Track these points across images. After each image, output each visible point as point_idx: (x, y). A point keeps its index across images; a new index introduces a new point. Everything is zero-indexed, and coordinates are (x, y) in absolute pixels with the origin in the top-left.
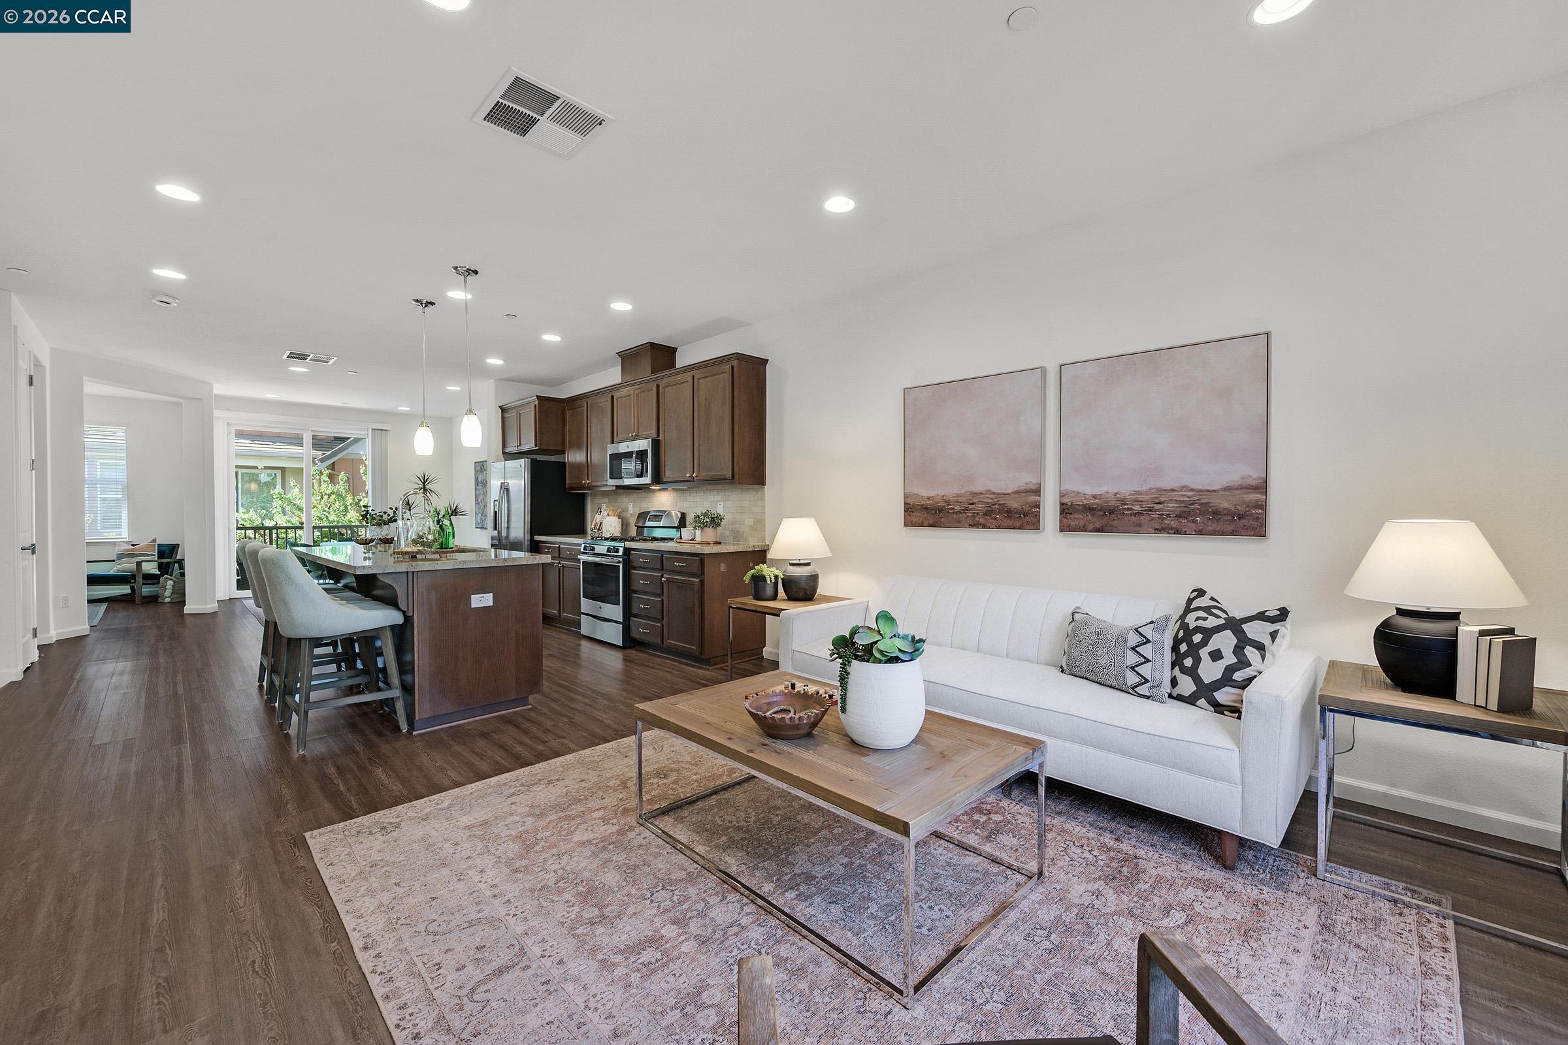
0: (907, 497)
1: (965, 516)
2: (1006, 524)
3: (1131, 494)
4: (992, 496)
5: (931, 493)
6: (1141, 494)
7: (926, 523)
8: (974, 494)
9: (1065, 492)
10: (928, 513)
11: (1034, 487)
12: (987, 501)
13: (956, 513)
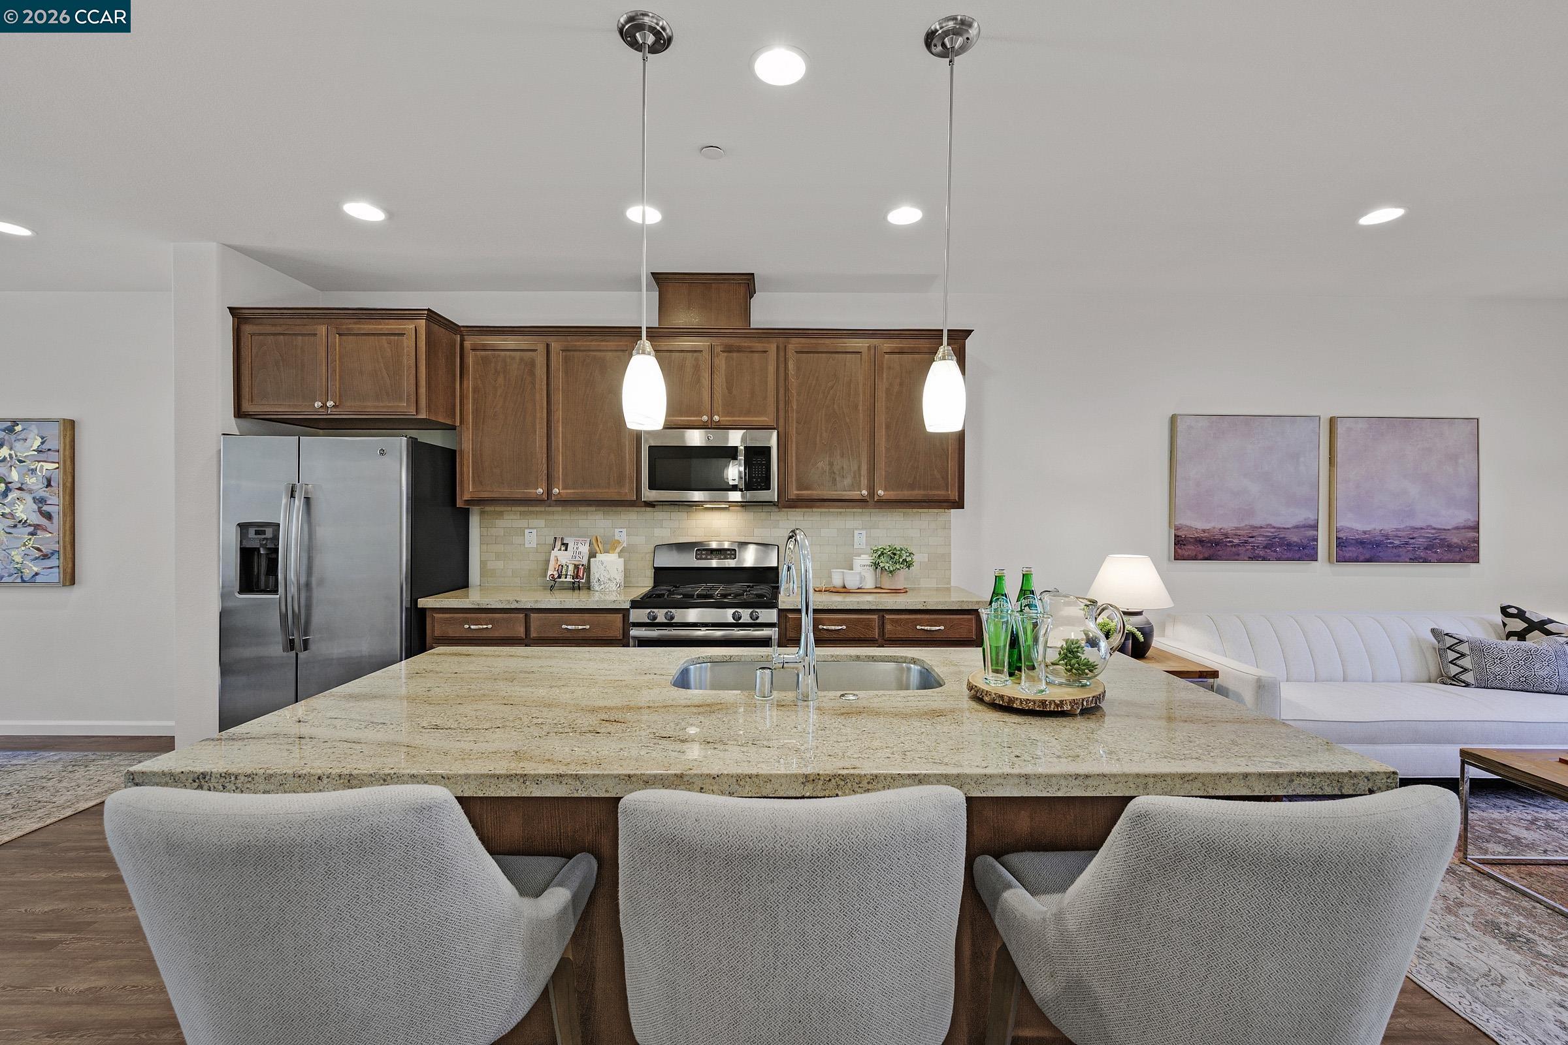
0: (1178, 529)
1: (1244, 549)
2: (1286, 556)
3: (1393, 531)
4: (1272, 530)
5: (1207, 526)
6: (1400, 531)
7: (1201, 556)
8: (1254, 528)
9: (1341, 528)
10: (1202, 546)
11: (1312, 523)
12: (1267, 534)
13: (1235, 546)
